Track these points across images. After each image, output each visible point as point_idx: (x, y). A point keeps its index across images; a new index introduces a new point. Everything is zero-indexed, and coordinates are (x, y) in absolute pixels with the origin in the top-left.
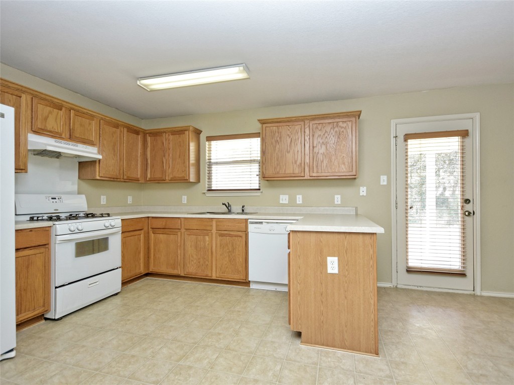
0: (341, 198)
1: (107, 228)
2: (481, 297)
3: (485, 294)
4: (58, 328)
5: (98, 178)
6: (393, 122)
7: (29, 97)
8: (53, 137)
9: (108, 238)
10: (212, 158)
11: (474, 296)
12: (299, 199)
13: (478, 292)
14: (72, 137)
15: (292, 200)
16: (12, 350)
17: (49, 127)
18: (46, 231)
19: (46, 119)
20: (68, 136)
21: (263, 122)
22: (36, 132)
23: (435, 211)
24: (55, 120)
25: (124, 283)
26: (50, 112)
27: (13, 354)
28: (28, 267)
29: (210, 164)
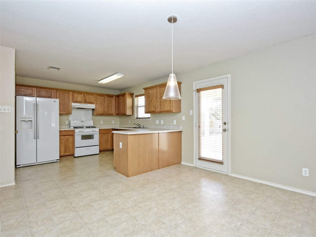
0: (176, 121)
1: (93, 131)
2: (231, 176)
3: (233, 175)
4: (76, 159)
5: (95, 114)
6: (194, 83)
7: (72, 92)
8: (79, 103)
9: (93, 135)
10: (138, 104)
11: (227, 175)
12: (162, 122)
13: (229, 174)
14: (86, 102)
15: (160, 122)
16: (58, 160)
17: (78, 100)
18: (73, 131)
19: (77, 98)
20: (84, 102)
21: (145, 89)
22: (74, 102)
23: (209, 129)
24: (80, 98)
25: (100, 151)
26: (78, 96)
27: (58, 161)
28: (68, 141)
29: (138, 107)
